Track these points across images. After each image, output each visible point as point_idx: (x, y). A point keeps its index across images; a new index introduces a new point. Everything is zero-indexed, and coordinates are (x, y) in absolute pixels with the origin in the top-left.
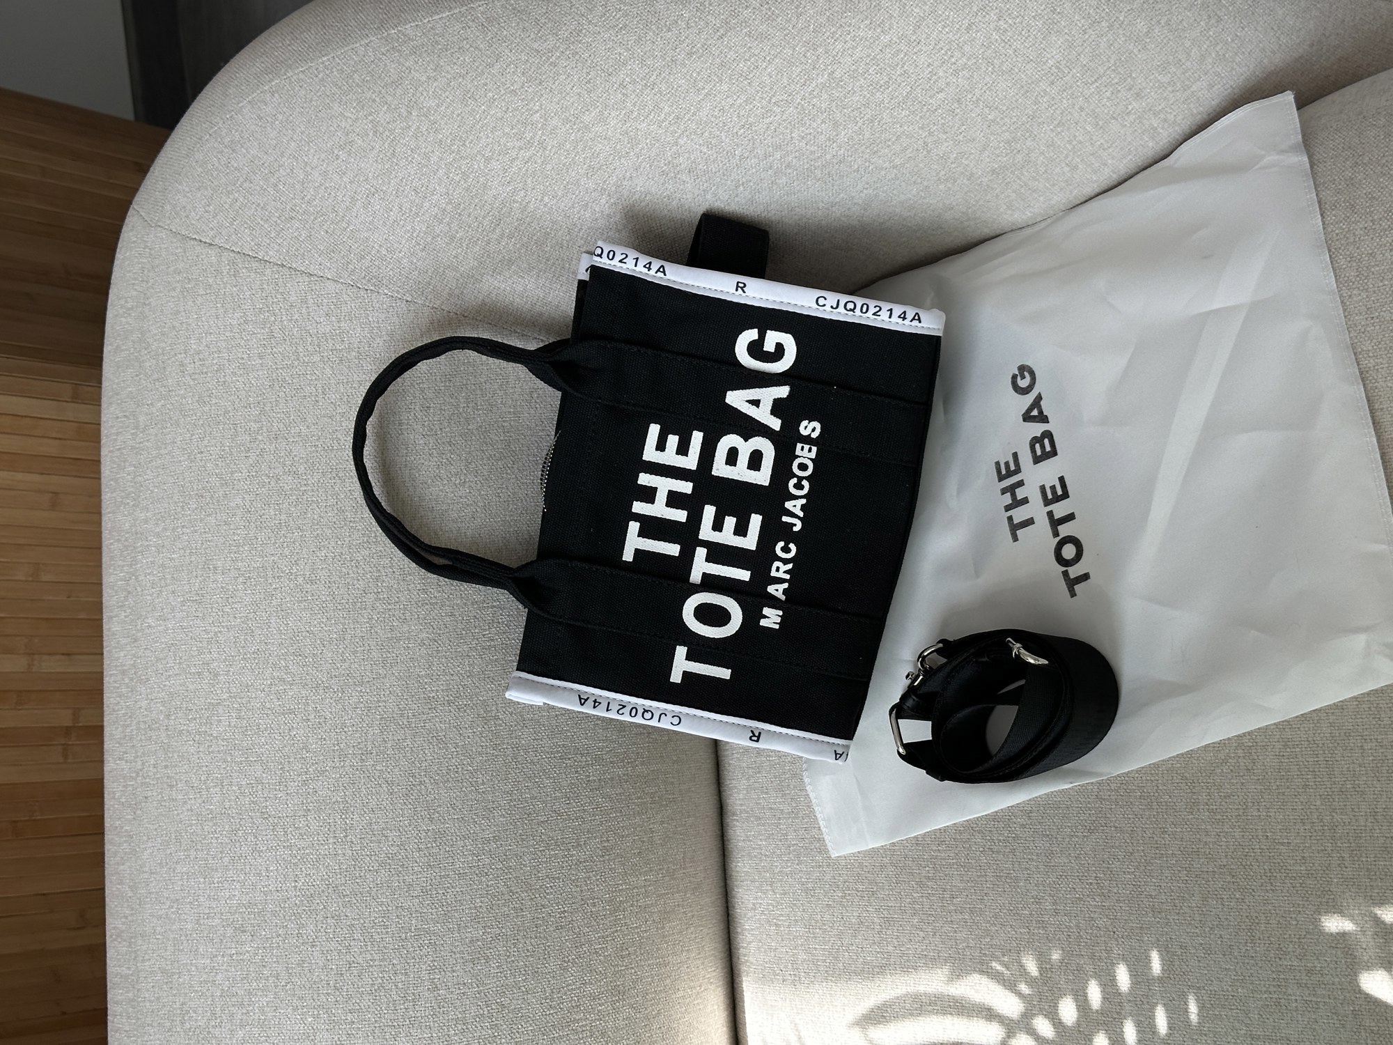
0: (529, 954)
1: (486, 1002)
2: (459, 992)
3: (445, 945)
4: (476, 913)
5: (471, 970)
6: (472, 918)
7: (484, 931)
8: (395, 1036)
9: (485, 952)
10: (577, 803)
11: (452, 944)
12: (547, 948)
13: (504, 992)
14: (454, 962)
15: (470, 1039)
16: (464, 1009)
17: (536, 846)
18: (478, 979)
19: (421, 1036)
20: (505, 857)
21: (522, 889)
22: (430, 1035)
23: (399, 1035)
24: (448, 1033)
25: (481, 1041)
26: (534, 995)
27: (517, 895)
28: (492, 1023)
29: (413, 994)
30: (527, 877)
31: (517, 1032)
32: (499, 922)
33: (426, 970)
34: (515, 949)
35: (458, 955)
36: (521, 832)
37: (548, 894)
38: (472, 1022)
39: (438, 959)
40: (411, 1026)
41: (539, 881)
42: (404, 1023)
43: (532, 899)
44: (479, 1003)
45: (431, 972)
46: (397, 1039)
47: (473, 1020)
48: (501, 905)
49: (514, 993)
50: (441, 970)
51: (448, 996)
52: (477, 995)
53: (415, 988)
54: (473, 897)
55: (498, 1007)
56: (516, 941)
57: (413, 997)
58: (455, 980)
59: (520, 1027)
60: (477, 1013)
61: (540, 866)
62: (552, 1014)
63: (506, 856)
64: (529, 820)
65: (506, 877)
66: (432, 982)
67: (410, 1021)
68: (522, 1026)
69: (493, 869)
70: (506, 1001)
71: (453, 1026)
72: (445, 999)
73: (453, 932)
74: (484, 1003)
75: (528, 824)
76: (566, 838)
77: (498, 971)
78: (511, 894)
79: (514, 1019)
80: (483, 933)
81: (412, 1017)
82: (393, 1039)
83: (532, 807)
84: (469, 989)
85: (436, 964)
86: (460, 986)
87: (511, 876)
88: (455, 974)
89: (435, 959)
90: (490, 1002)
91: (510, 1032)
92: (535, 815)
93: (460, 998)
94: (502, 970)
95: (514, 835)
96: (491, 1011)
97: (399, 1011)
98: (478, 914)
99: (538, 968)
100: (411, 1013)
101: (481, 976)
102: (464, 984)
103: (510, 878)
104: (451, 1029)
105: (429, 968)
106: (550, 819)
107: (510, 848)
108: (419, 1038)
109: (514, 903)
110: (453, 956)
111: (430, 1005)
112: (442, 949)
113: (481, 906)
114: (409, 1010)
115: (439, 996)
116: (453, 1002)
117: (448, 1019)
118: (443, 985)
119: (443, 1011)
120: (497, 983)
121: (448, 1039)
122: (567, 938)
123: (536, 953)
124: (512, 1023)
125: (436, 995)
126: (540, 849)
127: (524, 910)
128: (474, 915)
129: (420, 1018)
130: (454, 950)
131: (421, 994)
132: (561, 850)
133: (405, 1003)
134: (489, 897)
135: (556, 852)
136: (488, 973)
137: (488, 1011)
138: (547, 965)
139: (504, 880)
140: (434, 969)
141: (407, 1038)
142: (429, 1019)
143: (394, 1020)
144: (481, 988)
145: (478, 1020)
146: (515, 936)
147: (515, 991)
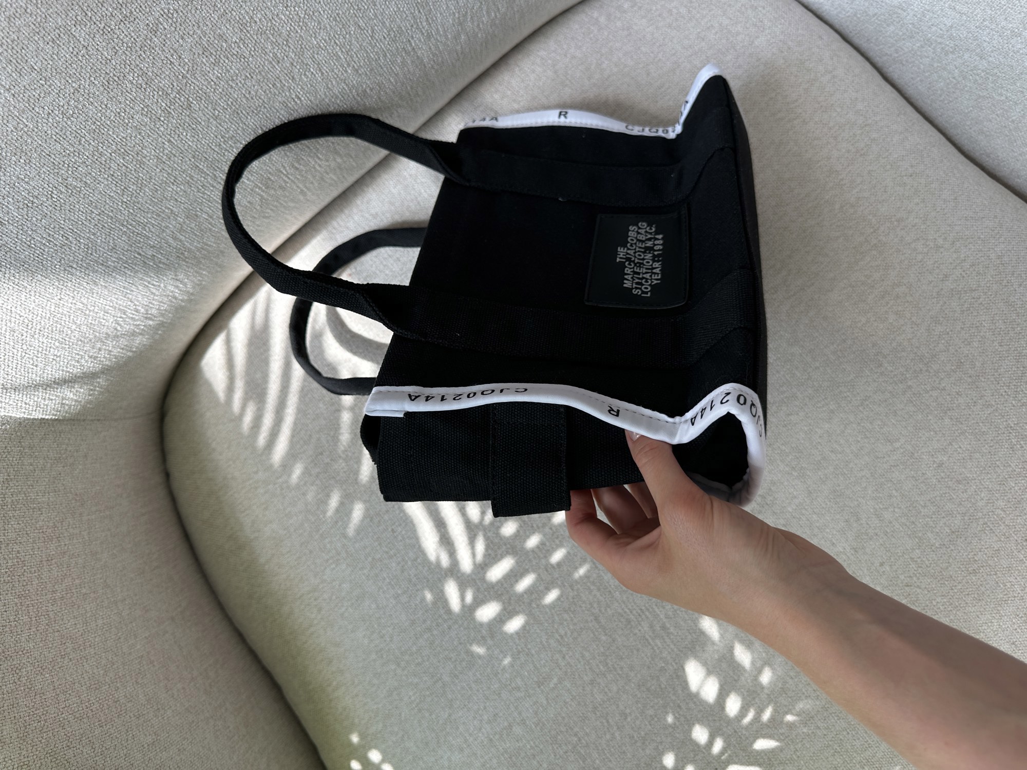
0: (247, 96)
1: (181, 89)
2: (169, 57)
3: (198, 12)
4: (247, 22)
5: (196, 54)
6: (240, 21)
7: (238, 41)
8: (78, 23)
9: (222, 56)
10: (388, 44)
11: (204, 18)
12: (263, 107)
13: (201, 99)
14: (191, 33)
15: (138, 99)
16: (159, 74)
17: (337, 36)
18: (193, 67)
19: (101, 49)
20: (311, 13)
21: (295, 50)
22: (109, 57)
23: (83, 26)
24: (126, 74)
25: (146, 110)
26: (218, 125)
27: (287, 49)
28: (168, 109)
29: (131, 12)
30: (307, 47)
31: (179, 135)
32: (255, 49)
33: (162, 9)
34: (243, 82)
35: (199, 32)
36: (341, 12)
37: (305, 74)
38: (154, 90)
39: (181, 14)
40: (102, 32)
41: (310, 60)
42: (98, 23)
43: (292, 64)
44: (175, 84)
45: (165, 16)
46: (78, 26)
47: (156, 90)
48: (270, 40)
49: (207, 108)
50: (174, 25)
51: (157, 49)
52: (180, 77)
53: (137, 10)
54: (259, 8)
55: (185, 103)
56: (250, 77)
57: (128, 15)
58: (176, 46)
59: (185, 134)
60: (165, 89)
61: (323, 52)
62: (215, 151)
63: (313, 14)
64: (354, 13)
65: (296, 27)
66: (157, 24)
67: (104, 27)
68: (187, 135)
69: (295, 11)
70: (195, 105)
71: (136, 75)
72: (153, 48)
73: (215, 12)
74: (178, 88)
75: (350, 15)
76: (357, 56)
77: (214, 79)
78: (285, 42)
79: (186, 124)
80: (236, 42)
81: (109, 27)
82: (73, 22)
83: (366, 7)
84: (180, 65)
85: (175, 16)
86: (175, 54)
87: (299, 31)
88: (180, 41)
89: (179, 11)
90: (183, 93)
91: (173, 129)
92: (361, 15)
93: (165, 62)
94: (217, 83)
95: (334, 8)
96: (177, 99)
97: (104, 9)
98: (248, 25)
99: (242, 112)
100: (113, 23)
101: (199, 68)
102: (180, 57)
103: (297, 32)
104: (132, 75)
105: (166, 11)
106: (365, 31)
107: (322, 12)
108: (97, 49)
109: (279, 51)
110: (195, 28)
111: (135, 37)
112: (193, 12)
113: (256, 22)
114: (113, 19)
115: (151, 41)
116: (156, 58)
117: (138, 65)
118: (163, 37)
119: (141, 55)
120: (204, 87)
121: (121, 78)
122: (281, 116)
123: (252, 101)
124: (182, 124)
125: (149, 36)
126: (337, 41)
127: (280, 65)
128: (244, 21)
129: (116, 36)
130: (201, 25)
131: (137, 20)
132: (346, 59)
133: (116, 9)
134: (269, 24)
135: (342, 57)
136: (207, 72)
137: (176, 97)
138: (249, 117)
139: (292, 28)
140: (169, 17)
141: (87, 37)
142: (123, 46)
143: (92, 10)
144: (188, 75)
145: (160, 93)
146: (253, 73)
147: (210, 108)
